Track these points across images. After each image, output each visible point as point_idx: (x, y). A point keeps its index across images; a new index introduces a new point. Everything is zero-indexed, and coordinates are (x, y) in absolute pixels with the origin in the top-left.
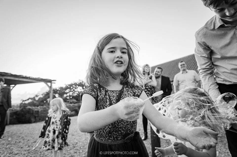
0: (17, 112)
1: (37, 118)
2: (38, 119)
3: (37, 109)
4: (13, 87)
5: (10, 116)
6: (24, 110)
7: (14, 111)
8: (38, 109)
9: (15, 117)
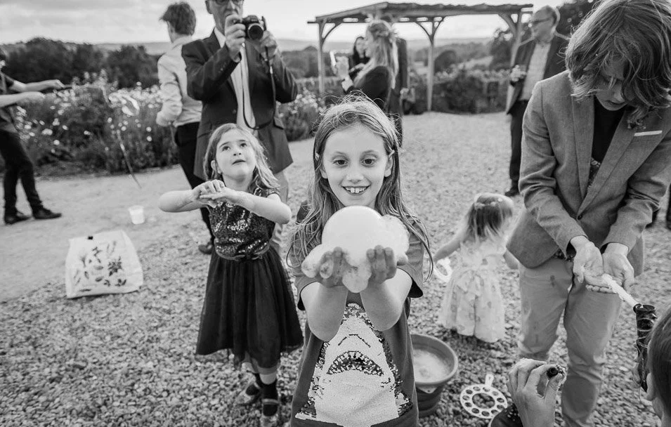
0: (448, 83)
1: (492, 100)
2: (496, 104)
3: (495, 77)
4: (440, 22)
5: (434, 92)
6: (460, 80)
7: (442, 80)
8: (498, 77)
9: (443, 95)
